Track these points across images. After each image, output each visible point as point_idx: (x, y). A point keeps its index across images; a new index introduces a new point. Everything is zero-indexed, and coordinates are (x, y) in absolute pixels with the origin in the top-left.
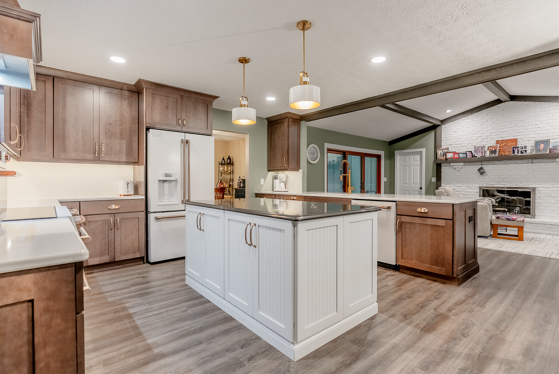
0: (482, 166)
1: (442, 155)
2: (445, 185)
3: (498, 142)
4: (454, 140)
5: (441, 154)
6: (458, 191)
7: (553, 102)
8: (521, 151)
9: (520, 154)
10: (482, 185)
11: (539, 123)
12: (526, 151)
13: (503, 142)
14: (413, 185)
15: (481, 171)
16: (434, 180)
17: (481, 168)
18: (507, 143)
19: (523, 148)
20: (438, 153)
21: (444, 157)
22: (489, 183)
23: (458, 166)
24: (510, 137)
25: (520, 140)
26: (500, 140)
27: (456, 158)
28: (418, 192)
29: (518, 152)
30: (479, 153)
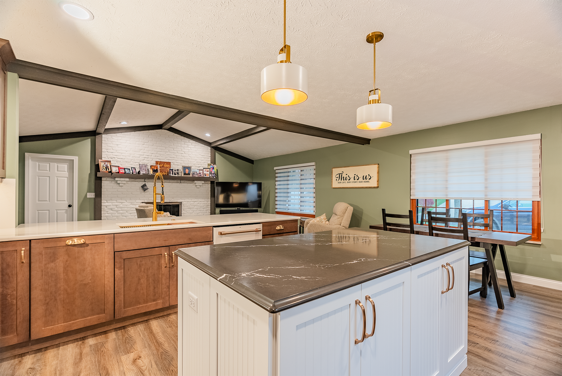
0: (146, 183)
1: (105, 168)
2: (106, 201)
3: (157, 163)
4: (116, 154)
5: (103, 166)
6: (121, 208)
7: (191, 140)
8: (175, 173)
9: (174, 175)
10: (144, 201)
11: (184, 152)
12: (178, 173)
13: (161, 163)
14: (56, 202)
15: (144, 188)
16: (91, 195)
17: (145, 185)
18: (164, 164)
19: (176, 171)
20: (101, 165)
21: (107, 170)
22: (150, 199)
23: (123, 182)
24: (166, 160)
25: (172, 163)
26: (159, 162)
27: (121, 173)
28: (64, 211)
29: (173, 173)
30: (143, 171)
